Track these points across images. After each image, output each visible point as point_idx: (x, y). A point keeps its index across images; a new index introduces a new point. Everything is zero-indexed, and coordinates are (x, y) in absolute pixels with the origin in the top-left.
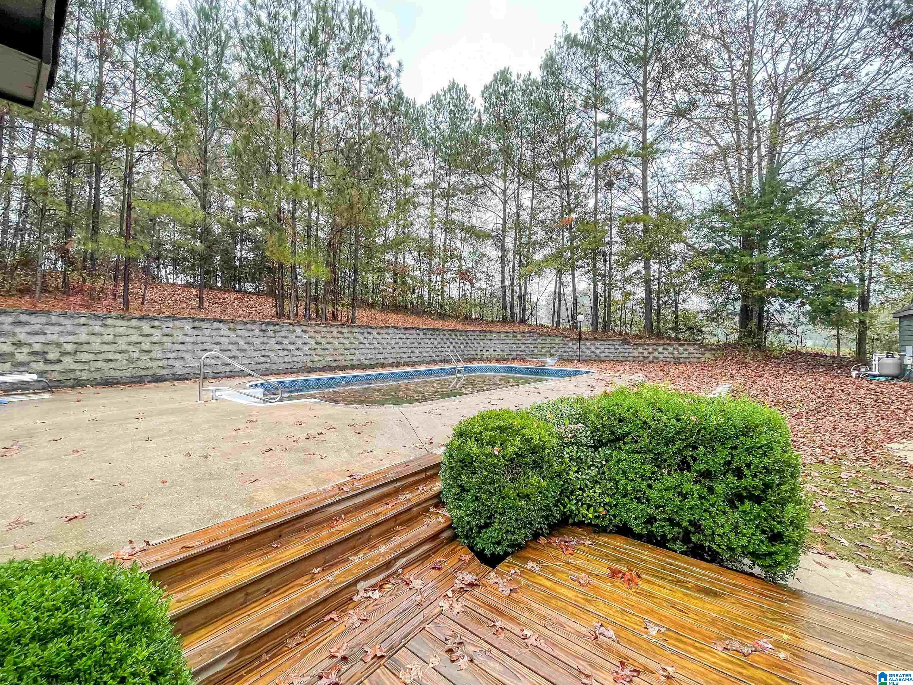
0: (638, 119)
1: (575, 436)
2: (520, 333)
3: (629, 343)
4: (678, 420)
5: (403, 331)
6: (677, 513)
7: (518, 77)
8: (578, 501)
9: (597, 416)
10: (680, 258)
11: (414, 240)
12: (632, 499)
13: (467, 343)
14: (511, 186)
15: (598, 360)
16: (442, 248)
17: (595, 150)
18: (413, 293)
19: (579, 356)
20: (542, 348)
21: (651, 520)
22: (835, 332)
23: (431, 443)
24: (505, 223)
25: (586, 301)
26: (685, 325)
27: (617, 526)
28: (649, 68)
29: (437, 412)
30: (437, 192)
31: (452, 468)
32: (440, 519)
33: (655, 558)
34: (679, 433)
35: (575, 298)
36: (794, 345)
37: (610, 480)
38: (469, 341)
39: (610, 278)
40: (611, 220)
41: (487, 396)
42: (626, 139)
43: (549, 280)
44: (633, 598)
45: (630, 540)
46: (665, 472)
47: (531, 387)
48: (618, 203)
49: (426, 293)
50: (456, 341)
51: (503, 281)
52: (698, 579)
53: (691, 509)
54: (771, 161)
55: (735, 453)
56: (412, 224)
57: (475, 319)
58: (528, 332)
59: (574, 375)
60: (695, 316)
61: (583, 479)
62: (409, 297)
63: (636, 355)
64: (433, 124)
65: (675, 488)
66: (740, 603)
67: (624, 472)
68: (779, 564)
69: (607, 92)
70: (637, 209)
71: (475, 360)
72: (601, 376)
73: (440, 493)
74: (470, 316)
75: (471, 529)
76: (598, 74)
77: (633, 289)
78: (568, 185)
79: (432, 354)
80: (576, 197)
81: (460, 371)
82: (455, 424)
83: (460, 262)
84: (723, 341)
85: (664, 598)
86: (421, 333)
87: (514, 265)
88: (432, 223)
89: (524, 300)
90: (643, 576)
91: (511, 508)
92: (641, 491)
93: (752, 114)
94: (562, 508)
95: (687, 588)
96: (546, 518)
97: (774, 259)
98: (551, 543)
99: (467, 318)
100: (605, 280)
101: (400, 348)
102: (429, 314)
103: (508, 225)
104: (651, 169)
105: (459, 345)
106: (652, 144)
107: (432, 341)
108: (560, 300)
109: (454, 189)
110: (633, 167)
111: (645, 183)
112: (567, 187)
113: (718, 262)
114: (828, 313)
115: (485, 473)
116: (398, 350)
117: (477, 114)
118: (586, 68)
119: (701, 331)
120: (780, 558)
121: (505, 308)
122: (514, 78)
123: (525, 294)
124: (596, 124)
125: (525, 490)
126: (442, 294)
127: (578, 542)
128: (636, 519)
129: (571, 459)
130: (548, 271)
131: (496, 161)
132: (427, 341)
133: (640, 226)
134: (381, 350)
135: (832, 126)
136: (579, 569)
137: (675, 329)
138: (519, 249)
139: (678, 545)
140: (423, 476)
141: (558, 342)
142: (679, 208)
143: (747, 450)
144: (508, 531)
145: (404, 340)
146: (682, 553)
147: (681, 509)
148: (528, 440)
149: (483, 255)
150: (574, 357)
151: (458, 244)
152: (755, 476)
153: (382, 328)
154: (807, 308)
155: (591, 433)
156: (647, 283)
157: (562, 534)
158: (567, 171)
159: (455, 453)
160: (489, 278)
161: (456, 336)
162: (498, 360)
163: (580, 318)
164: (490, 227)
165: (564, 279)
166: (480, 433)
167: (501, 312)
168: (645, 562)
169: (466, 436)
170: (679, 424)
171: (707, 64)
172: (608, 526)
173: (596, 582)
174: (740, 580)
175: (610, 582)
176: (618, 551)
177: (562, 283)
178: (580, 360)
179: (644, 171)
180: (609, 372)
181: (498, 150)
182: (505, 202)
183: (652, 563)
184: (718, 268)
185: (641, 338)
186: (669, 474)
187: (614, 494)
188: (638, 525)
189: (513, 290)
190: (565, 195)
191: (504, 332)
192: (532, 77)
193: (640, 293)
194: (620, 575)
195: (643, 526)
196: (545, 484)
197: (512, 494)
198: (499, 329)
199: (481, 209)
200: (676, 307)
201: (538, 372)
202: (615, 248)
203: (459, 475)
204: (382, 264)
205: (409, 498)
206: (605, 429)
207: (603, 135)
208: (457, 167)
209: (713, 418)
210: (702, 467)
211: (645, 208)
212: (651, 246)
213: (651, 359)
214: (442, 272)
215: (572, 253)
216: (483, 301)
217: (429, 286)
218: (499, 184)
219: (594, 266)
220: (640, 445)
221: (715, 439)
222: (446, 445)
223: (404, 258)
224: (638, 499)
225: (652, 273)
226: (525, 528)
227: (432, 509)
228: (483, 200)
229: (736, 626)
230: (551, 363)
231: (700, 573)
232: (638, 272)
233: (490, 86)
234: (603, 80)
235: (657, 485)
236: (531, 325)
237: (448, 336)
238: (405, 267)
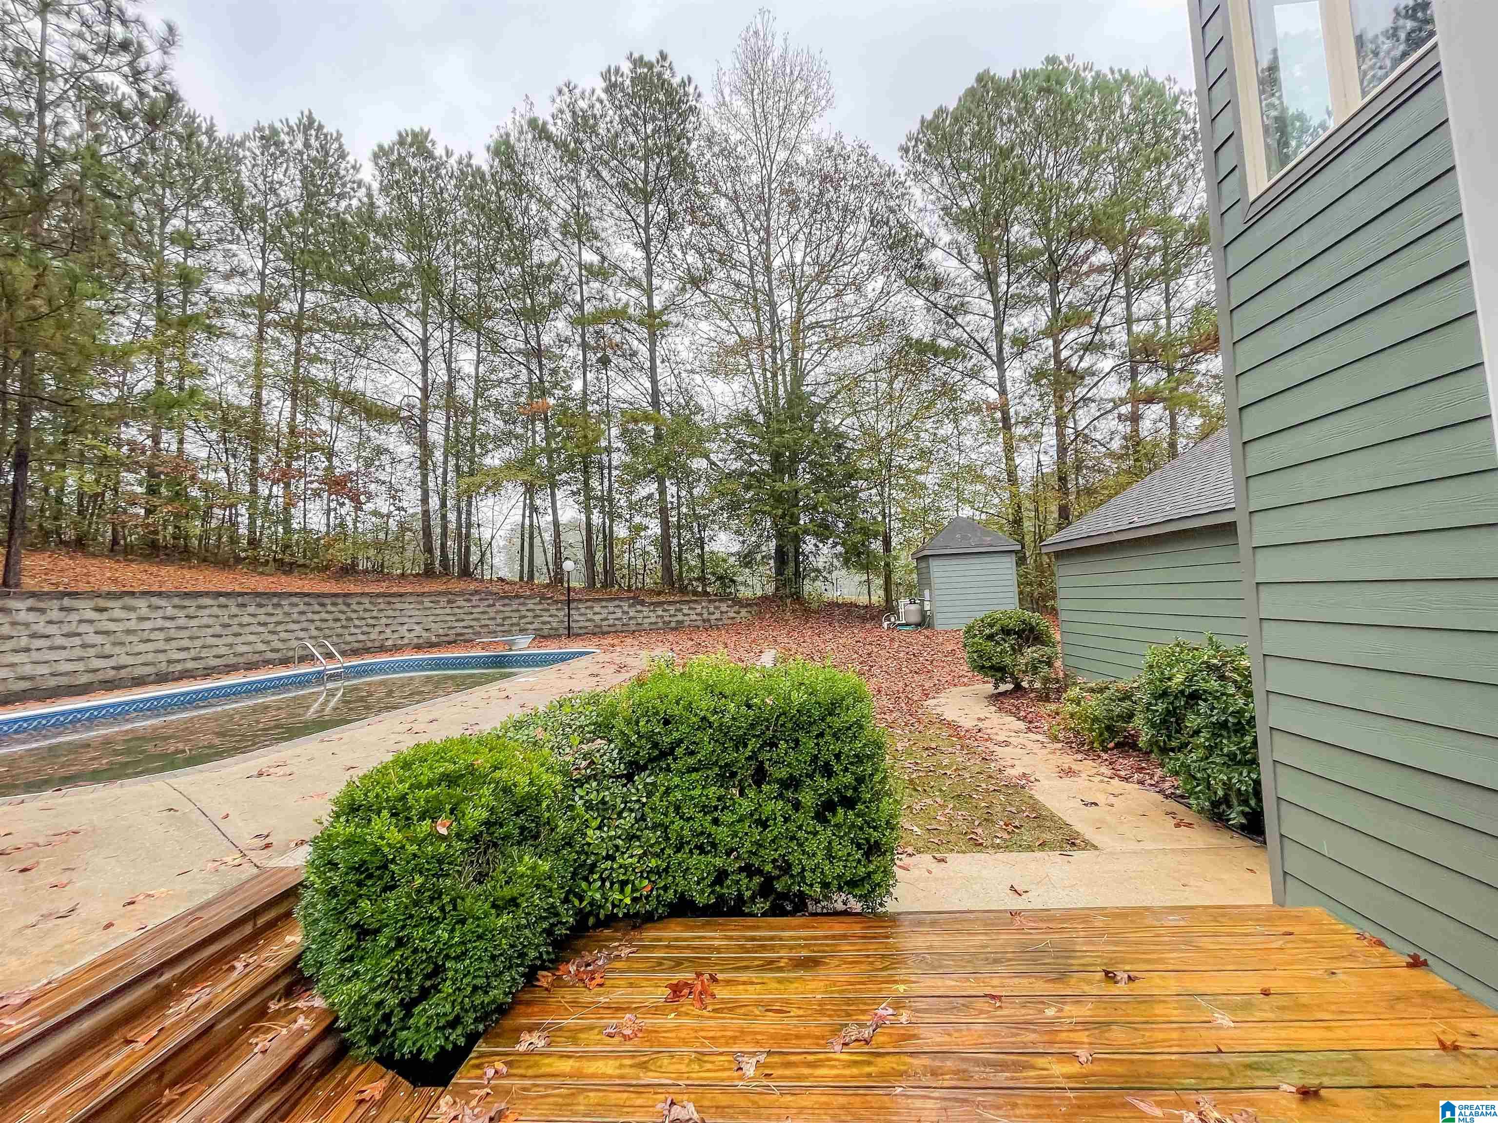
0: (639, 273)
1: (592, 762)
2: (462, 593)
3: (642, 603)
4: (749, 707)
5: (176, 601)
6: (755, 854)
7: (449, 154)
8: (603, 881)
9: (628, 722)
10: (703, 480)
11: (208, 406)
12: (691, 851)
13: (349, 619)
14: (437, 334)
15: (598, 632)
16: (286, 430)
17: (581, 307)
18: (207, 516)
19: (569, 628)
20: (504, 619)
21: (721, 876)
22: (865, 577)
23: (268, 846)
24: (426, 396)
25: (574, 539)
26: (713, 574)
27: (670, 905)
28: (651, 208)
29: (280, 771)
30: (270, 316)
31: (333, 892)
32: (301, 1021)
33: (730, 938)
34: (752, 726)
35: (557, 534)
36: (832, 595)
37: (655, 827)
38: (354, 616)
39: (611, 504)
40: (607, 414)
41: (402, 718)
42: (625, 298)
43: (513, 502)
44: (712, 1023)
45: (690, 921)
46: (735, 791)
47: (493, 689)
48: (617, 392)
49: (244, 520)
50: (324, 616)
51: (425, 500)
52: (791, 948)
53: (773, 841)
54: (794, 366)
55: (822, 742)
56: (203, 373)
57: (366, 571)
58: (476, 592)
59: (563, 660)
60: (724, 561)
61: (611, 838)
62: (195, 527)
63: (653, 620)
64: (260, 182)
65: (752, 815)
66: (845, 963)
67: (677, 808)
68: (878, 885)
69: (596, 223)
70: (645, 403)
71: (368, 650)
72: (607, 657)
73: (299, 958)
74: (354, 565)
75: (387, 1018)
76: (583, 194)
77: (646, 521)
78: (539, 350)
79: (262, 647)
80: (554, 372)
81: (333, 677)
82: (336, 789)
83: (329, 460)
84: (759, 594)
85: (757, 1000)
86: (231, 602)
87: (445, 473)
88: (259, 377)
89: (468, 535)
90: (720, 976)
91: (480, 937)
92: (702, 833)
93: (773, 306)
94: (577, 903)
95: (780, 969)
96: (549, 932)
97: (807, 486)
98: (559, 978)
99: (348, 571)
100: (603, 506)
101: (168, 640)
102: (255, 564)
103: (432, 401)
104: (660, 351)
105: (331, 624)
106: (662, 312)
107: (263, 618)
108: (531, 538)
109: (314, 317)
110: (636, 343)
111: (653, 368)
112: (538, 353)
113: (748, 488)
114: (859, 555)
115: (419, 880)
116: (161, 645)
117: (363, 190)
118: (562, 178)
119: (734, 581)
120: (877, 878)
121: (429, 550)
122: (439, 152)
123: (469, 526)
124: (580, 265)
125: (507, 892)
126: (287, 521)
127: (608, 957)
128: (698, 883)
129: (588, 806)
130: (510, 486)
131: (404, 285)
132: (246, 619)
133: (650, 429)
134: (108, 649)
135: (846, 340)
136: (618, 1009)
137: (702, 579)
138: (454, 447)
139: (762, 905)
140: (248, 929)
141: (531, 606)
142: (699, 410)
143: (834, 735)
144: (475, 988)
145: (182, 622)
146: (764, 915)
147: (761, 846)
148: (506, 790)
149: (380, 451)
150: (561, 631)
151: (325, 425)
152: (846, 770)
153: (110, 595)
154: (839, 548)
155: (620, 751)
156: (664, 512)
157: (577, 952)
158: (537, 328)
159: (339, 855)
160: (394, 494)
161: (323, 605)
162: (418, 647)
163: (568, 565)
164: (396, 400)
165: (538, 502)
166: (403, 797)
167: (422, 558)
168: (718, 950)
169: (369, 809)
170: (750, 712)
171: (721, 227)
172: (656, 909)
173: (649, 1022)
174: (838, 927)
175: (673, 1011)
176: (677, 948)
177: (534, 509)
178: (570, 634)
179: (652, 351)
180: (618, 649)
181: (410, 265)
182: (425, 362)
183: (728, 949)
184: (749, 495)
185: (659, 594)
186: (742, 793)
187: (662, 850)
188: (702, 892)
189: (444, 517)
190: (534, 366)
191: (430, 594)
192: (474, 162)
193: (655, 528)
194: (686, 991)
195: (709, 890)
196: (545, 866)
197: (482, 907)
198: (418, 589)
199: (375, 366)
200: (702, 549)
201: (499, 662)
202: (617, 458)
203: (353, 902)
204: (111, 450)
205: (204, 999)
206: (644, 741)
207: (591, 284)
208: (320, 277)
209: (794, 695)
210: (783, 773)
211: (655, 403)
212: (667, 459)
213: (673, 625)
214: (285, 478)
215: (550, 459)
216: (382, 536)
217: (253, 506)
218: (412, 328)
219: (586, 483)
220: (699, 756)
221: (798, 726)
222: (315, 841)
223: (181, 442)
224: (701, 848)
225: (669, 498)
226: (510, 968)
227: (273, 1006)
228: (379, 349)
229: (849, 1001)
230: (523, 644)
231: (792, 938)
232: (650, 497)
233: (392, 150)
234: (589, 205)
235: (727, 817)
236: (482, 581)
237: (302, 607)
238: (182, 462)
